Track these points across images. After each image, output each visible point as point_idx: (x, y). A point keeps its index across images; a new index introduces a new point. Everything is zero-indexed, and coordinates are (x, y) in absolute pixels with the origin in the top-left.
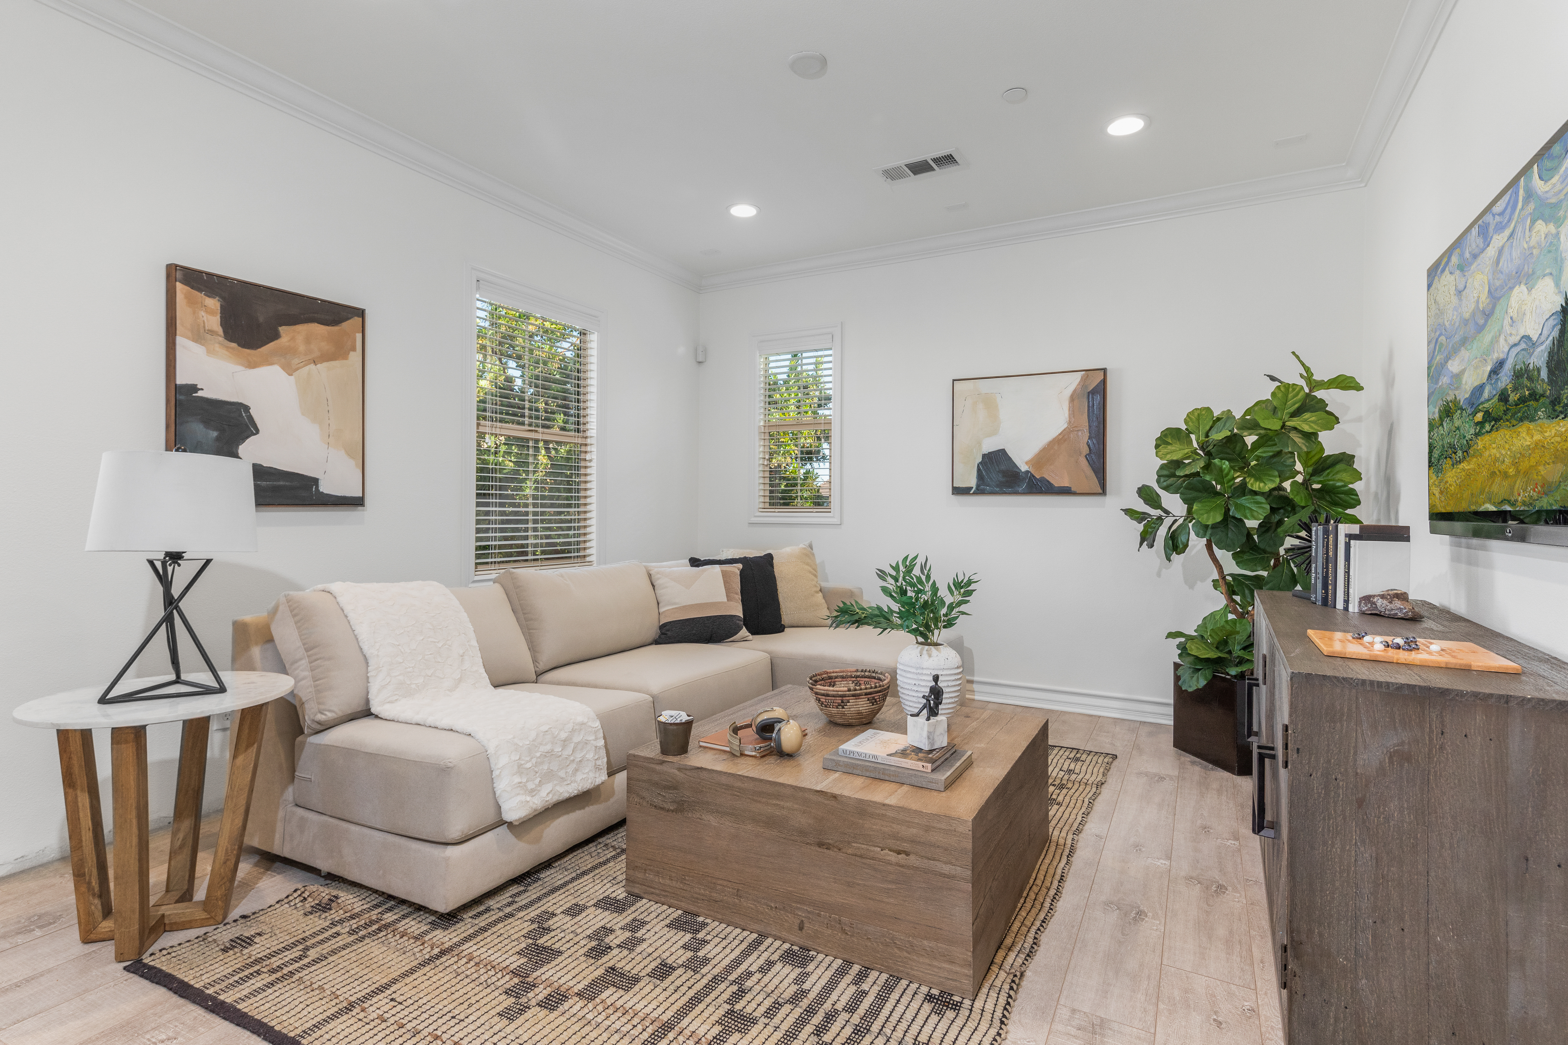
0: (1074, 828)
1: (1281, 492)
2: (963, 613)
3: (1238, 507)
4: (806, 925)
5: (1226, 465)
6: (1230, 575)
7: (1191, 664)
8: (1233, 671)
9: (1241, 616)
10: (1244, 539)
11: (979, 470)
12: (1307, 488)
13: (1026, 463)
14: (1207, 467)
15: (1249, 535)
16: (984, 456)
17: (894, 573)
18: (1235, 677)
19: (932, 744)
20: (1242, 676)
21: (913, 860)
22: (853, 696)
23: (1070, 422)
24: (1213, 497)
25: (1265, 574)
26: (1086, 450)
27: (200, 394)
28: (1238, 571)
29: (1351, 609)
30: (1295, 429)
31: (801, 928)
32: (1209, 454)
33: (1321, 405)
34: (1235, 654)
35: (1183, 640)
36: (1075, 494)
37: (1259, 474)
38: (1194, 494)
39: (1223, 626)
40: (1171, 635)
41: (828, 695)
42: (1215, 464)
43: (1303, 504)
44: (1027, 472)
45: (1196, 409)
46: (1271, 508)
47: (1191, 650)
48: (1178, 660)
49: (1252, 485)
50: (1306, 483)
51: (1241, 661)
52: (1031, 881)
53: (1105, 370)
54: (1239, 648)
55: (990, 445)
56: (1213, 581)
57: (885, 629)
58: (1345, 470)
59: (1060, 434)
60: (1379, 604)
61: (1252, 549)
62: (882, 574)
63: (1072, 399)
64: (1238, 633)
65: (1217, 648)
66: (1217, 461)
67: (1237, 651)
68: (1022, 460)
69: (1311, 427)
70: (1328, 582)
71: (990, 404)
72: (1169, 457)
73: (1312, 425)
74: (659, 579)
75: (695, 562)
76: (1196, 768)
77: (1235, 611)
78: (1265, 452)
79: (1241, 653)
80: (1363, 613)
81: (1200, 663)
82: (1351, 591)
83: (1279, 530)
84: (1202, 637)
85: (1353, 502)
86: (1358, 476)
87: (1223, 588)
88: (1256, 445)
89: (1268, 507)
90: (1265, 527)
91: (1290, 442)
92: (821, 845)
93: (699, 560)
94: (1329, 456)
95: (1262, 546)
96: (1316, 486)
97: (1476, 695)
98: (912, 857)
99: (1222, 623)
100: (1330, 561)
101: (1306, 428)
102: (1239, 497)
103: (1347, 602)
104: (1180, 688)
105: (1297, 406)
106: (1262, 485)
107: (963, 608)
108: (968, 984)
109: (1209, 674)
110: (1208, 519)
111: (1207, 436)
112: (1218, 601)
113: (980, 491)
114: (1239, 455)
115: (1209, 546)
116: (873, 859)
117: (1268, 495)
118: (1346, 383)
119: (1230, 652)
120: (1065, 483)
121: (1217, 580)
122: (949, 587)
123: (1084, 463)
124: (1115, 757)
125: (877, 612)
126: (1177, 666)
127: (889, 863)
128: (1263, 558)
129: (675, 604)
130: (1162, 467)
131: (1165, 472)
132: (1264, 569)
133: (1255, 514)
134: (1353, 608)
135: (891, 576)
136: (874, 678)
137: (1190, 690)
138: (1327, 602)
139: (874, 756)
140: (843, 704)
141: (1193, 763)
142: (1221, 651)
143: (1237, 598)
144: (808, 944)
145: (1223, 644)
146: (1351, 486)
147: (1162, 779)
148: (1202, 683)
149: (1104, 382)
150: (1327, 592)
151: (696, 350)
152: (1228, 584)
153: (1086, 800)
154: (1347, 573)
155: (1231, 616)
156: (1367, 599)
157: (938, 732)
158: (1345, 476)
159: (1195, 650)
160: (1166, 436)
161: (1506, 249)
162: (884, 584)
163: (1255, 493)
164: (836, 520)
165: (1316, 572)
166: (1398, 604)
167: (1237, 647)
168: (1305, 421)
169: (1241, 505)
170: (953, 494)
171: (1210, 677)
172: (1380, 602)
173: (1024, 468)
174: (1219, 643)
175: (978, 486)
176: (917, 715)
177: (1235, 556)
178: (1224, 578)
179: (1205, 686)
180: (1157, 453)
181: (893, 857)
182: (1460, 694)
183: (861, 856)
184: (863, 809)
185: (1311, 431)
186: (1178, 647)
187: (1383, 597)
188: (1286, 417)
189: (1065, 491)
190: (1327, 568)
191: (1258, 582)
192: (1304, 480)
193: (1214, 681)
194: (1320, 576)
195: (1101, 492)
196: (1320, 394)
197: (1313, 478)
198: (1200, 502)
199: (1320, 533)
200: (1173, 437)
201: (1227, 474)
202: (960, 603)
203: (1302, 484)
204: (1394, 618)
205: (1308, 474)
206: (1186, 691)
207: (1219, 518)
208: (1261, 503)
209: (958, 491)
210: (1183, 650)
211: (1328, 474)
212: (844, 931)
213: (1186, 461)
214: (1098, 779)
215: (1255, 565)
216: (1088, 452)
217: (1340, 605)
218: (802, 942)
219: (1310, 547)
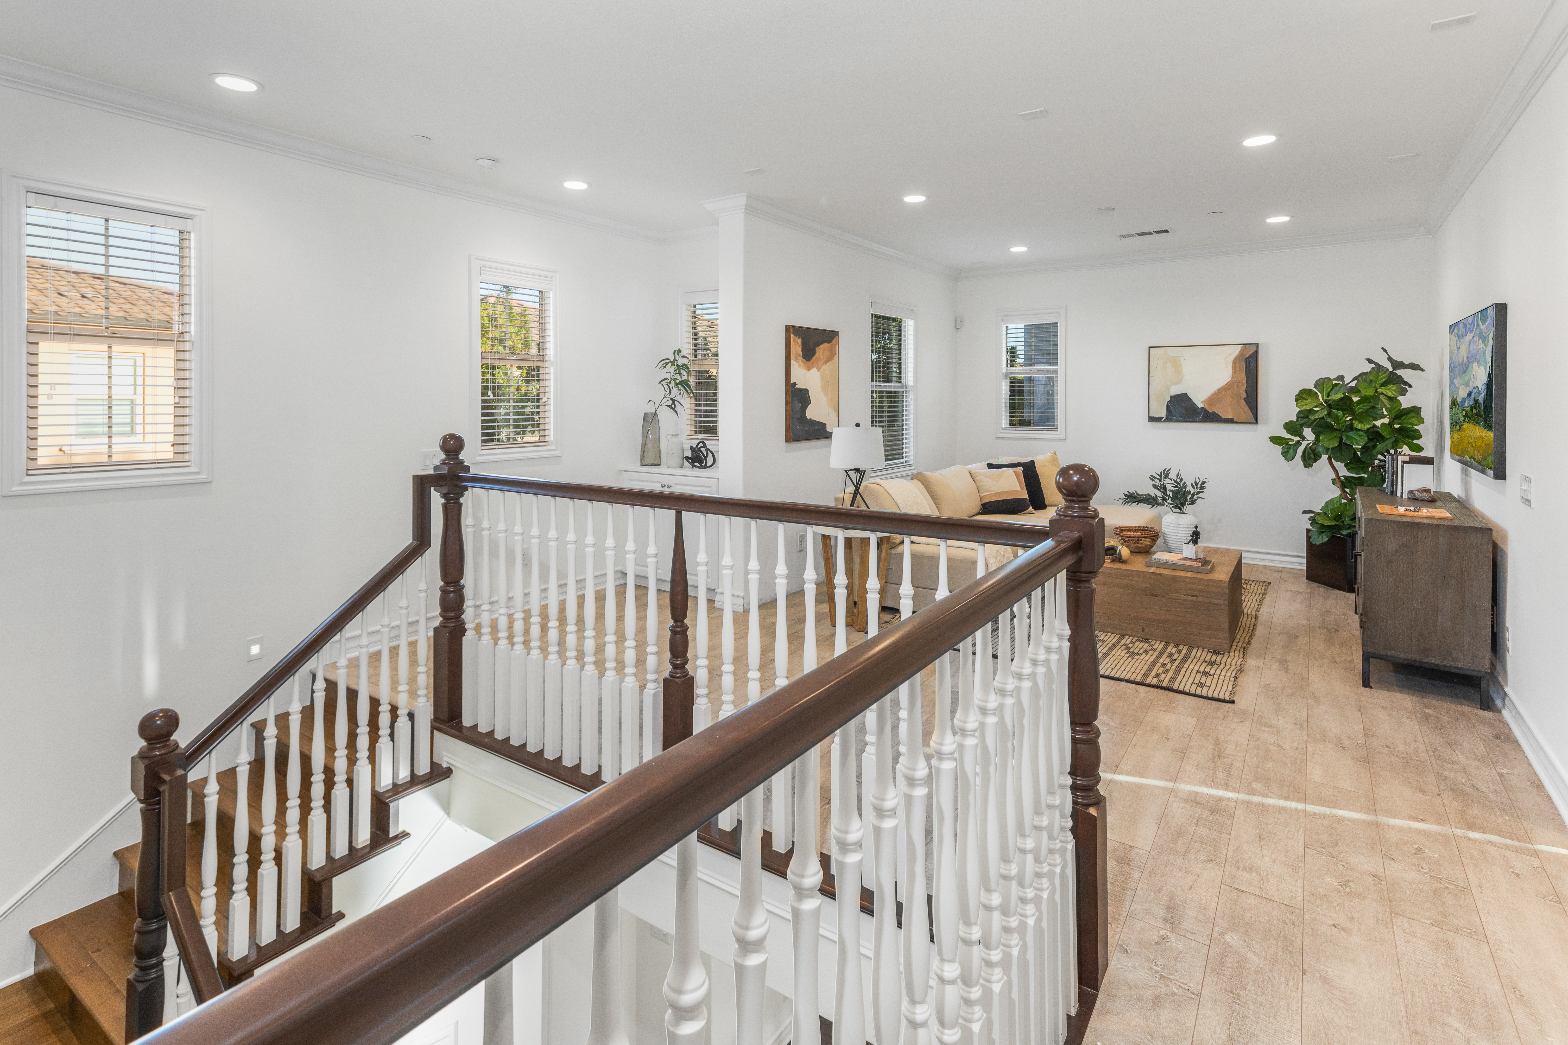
0: (1255, 609)
1: (1375, 429)
2: (1200, 498)
3: (1348, 437)
4: (1146, 629)
5: (1340, 413)
6: (1342, 476)
7: (1318, 529)
8: (1345, 532)
9: (1350, 501)
10: (1352, 456)
11: (1168, 406)
12: (1391, 427)
13: (1202, 402)
14: (1329, 414)
15: (1355, 453)
16: (1172, 397)
17: (1159, 477)
18: (1346, 536)
19: (1197, 556)
20: (1348, 535)
21: (1199, 599)
22: (1144, 537)
23: (1233, 377)
24: (1332, 432)
25: (1366, 476)
26: (1244, 395)
27: (797, 386)
28: (1348, 474)
29: (1404, 497)
30: (1383, 394)
31: (1143, 631)
32: (1329, 406)
33: (1399, 380)
34: (1346, 523)
35: (1312, 515)
36: (1236, 423)
37: (1361, 418)
38: (1321, 429)
39: (1338, 507)
40: (1305, 512)
41: (1130, 537)
42: (1333, 413)
43: (1387, 437)
44: (1203, 408)
45: (1322, 378)
46: (1369, 439)
47: (1319, 520)
48: (1310, 527)
49: (1357, 426)
50: (1391, 424)
51: (1350, 527)
52: (1240, 625)
53: (1257, 345)
54: (1348, 519)
55: (1176, 390)
56: (1332, 480)
57: (1153, 506)
58: (1414, 417)
59: (1226, 385)
60: (1416, 494)
61: (1357, 461)
62: (1152, 478)
63: (1235, 361)
64: (1348, 511)
65: (1335, 519)
66: (1334, 411)
67: (1347, 521)
68: (1199, 399)
69: (1393, 394)
70: (1393, 484)
71: (1176, 364)
72: (1304, 408)
73: (1393, 392)
74: (977, 476)
75: (990, 466)
76: (1321, 590)
77: (1346, 498)
78: (1365, 406)
79: (1350, 522)
80: (1409, 498)
81: (1323, 529)
82: (1404, 488)
83: (1374, 451)
84: (1325, 513)
85: (1418, 436)
86: (1422, 421)
87: (1339, 484)
88: (1358, 402)
89: (1367, 438)
90: (1365, 449)
91: (1379, 402)
92: (1153, 595)
93: (992, 464)
94: (1404, 409)
95: (1363, 460)
96: (1397, 426)
97: (1429, 524)
98: (1199, 598)
99: (1338, 505)
100: (1395, 473)
101: (1390, 394)
102: (1349, 431)
103: (1402, 493)
104: (1311, 543)
105: (1384, 380)
106: (1362, 425)
107: (1200, 495)
108: (1226, 646)
109: (1329, 534)
110: (1329, 444)
111: (1328, 396)
112: (1335, 492)
113: (1168, 419)
114: (1349, 407)
115: (1329, 459)
116: (1180, 599)
117: (1367, 431)
118: (1414, 367)
119: (1343, 522)
120: (1230, 416)
121: (1335, 479)
122: (1192, 485)
123: (1243, 403)
124: (1270, 583)
125: (1148, 497)
126: (1308, 531)
127: (1187, 601)
128: (1364, 467)
129: (991, 491)
130: (1300, 412)
131: (1301, 415)
132: (1365, 473)
133: (1359, 442)
134: (1405, 496)
135: (1158, 479)
136: (1147, 530)
137: (1318, 544)
138: (1393, 493)
139: (1171, 561)
140: (1138, 541)
141: (1319, 587)
142: (1337, 521)
143: (1348, 490)
144: (1148, 637)
145: (1337, 518)
146: (1416, 427)
147: (1300, 593)
148: (1325, 539)
149: (1257, 352)
150: (1393, 488)
151: (956, 320)
152: (1342, 482)
153: (1258, 600)
154: (1402, 479)
155: (1343, 501)
156: (1411, 492)
157: (1199, 551)
158: (1414, 421)
159: (1320, 520)
160: (1302, 393)
161: (1472, 342)
162: (1154, 483)
163: (1359, 430)
164: (1062, 437)
165: (1388, 478)
166: (1425, 494)
167: (1347, 519)
168: (1389, 389)
169: (1350, 436)
170: (1149, 421)
171: (1330, 537)
172: (1417, 493)
173: (1200, 405)
174: (1336, 517)
175: (1167, 416)
176: (1188, 544)
177: (1346, 465)
178: (1339, 478)
179: (1328, 541)
180: (1297, 404)
181: (1190, 598)
182: (1424, 524)
183: (1174, 599)
184: (1174, 579)
185: (1393, 396)
186: (1310, 519)
187: (1418, 491)
188: (1377, 386)
189: (1230, 421)
190: (1393, 477)
191: (1360, 481)
192: (1390, 422)
193: (1333, 539)
194: (1390, 480)
195: (1255, 422)
196: (1399, 372)
197: (1396, 421)
198: (1324, 434)
199: (1390, 459)
200: (1307, 394)
201: (1342, 419)
202: (1198, 493)
203: (1388, 424)
204: (1422, 500)
205: (1392, 418)
206: (1315, 544)
207: (1336, 444)
208: (1362, 436)
209: (1152, 419)
210: (1313, 521)
211: (1404, 419)
212: (1165, 630)
213: (1316, 409)
214: (1262, 592)
215: (1359, 471)
216: (1246, 396)
217: (1399, 495)
218: (1143, 636)
219: (1385, 465)
